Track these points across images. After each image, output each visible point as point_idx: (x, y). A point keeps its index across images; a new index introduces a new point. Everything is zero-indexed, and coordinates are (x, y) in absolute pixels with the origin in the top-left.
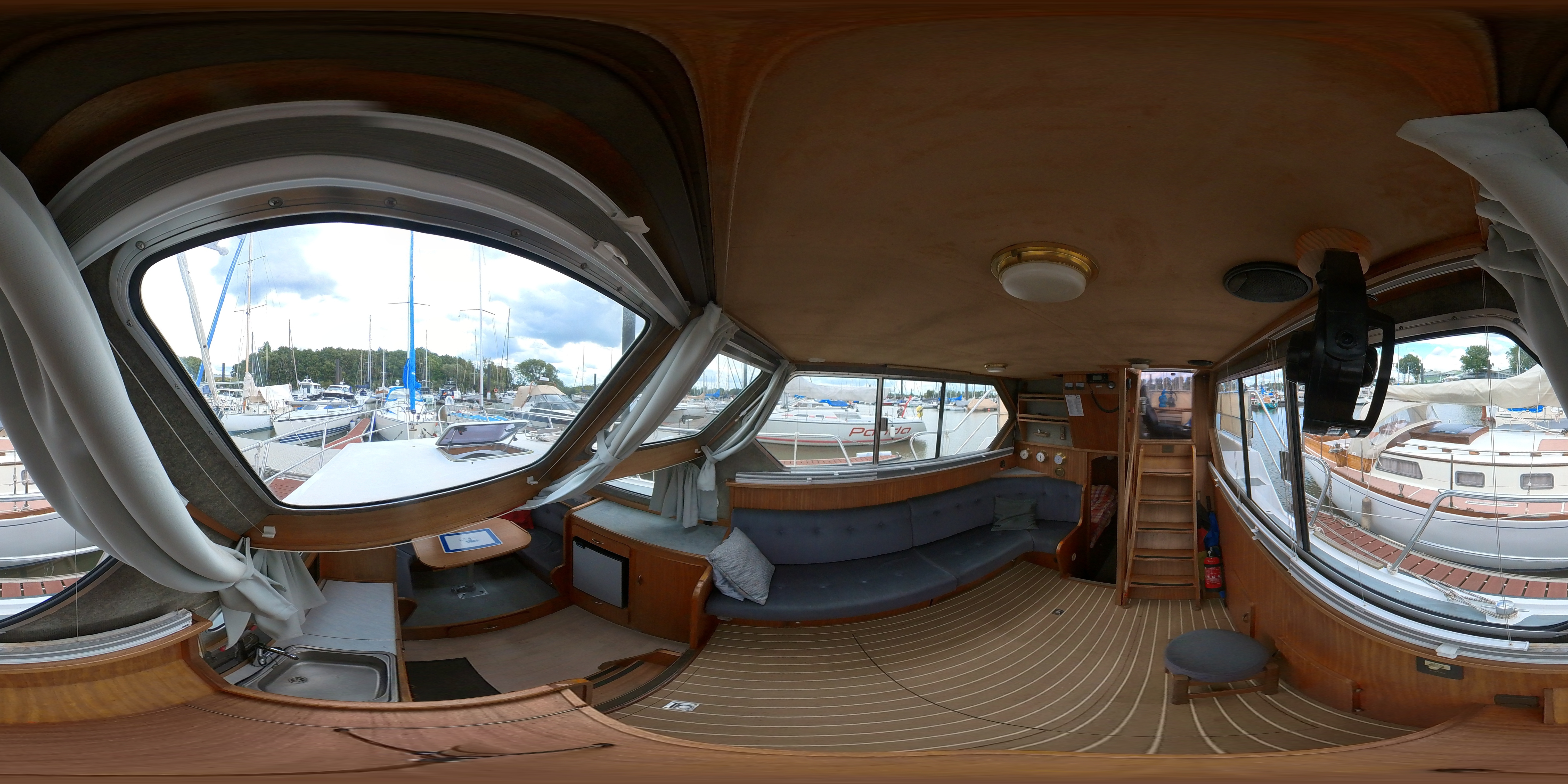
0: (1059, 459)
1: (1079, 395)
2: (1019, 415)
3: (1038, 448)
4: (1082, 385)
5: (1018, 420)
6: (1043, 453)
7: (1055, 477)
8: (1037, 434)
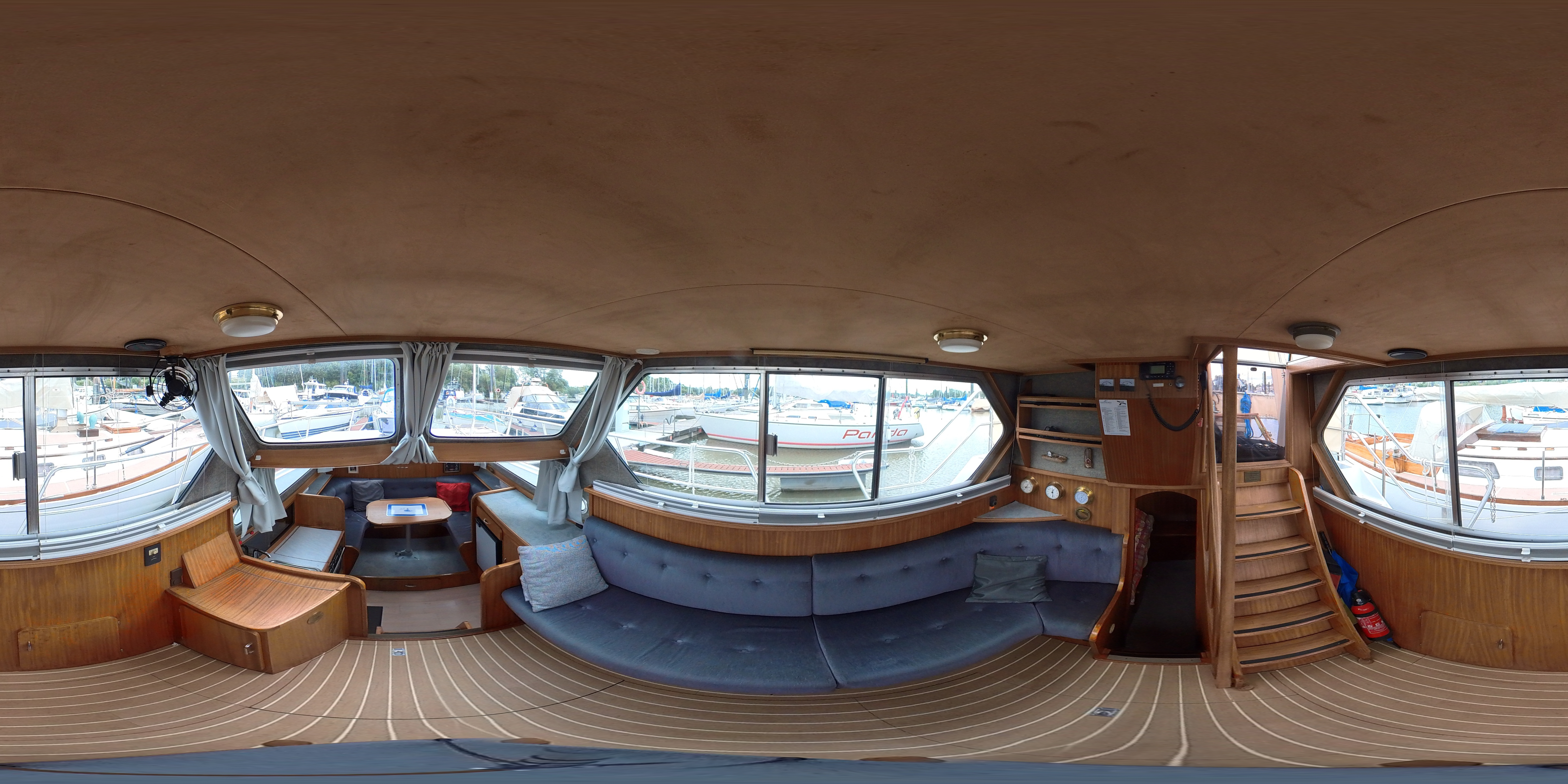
0: (1082, 497)
1: (1126, 401)
2: (1019, 429)
3: (1049, 480)
4: (1130, 382)
5: (1017, 437)
6: (1056, 486)
7: (1076, 520)
8: (1046, 458)
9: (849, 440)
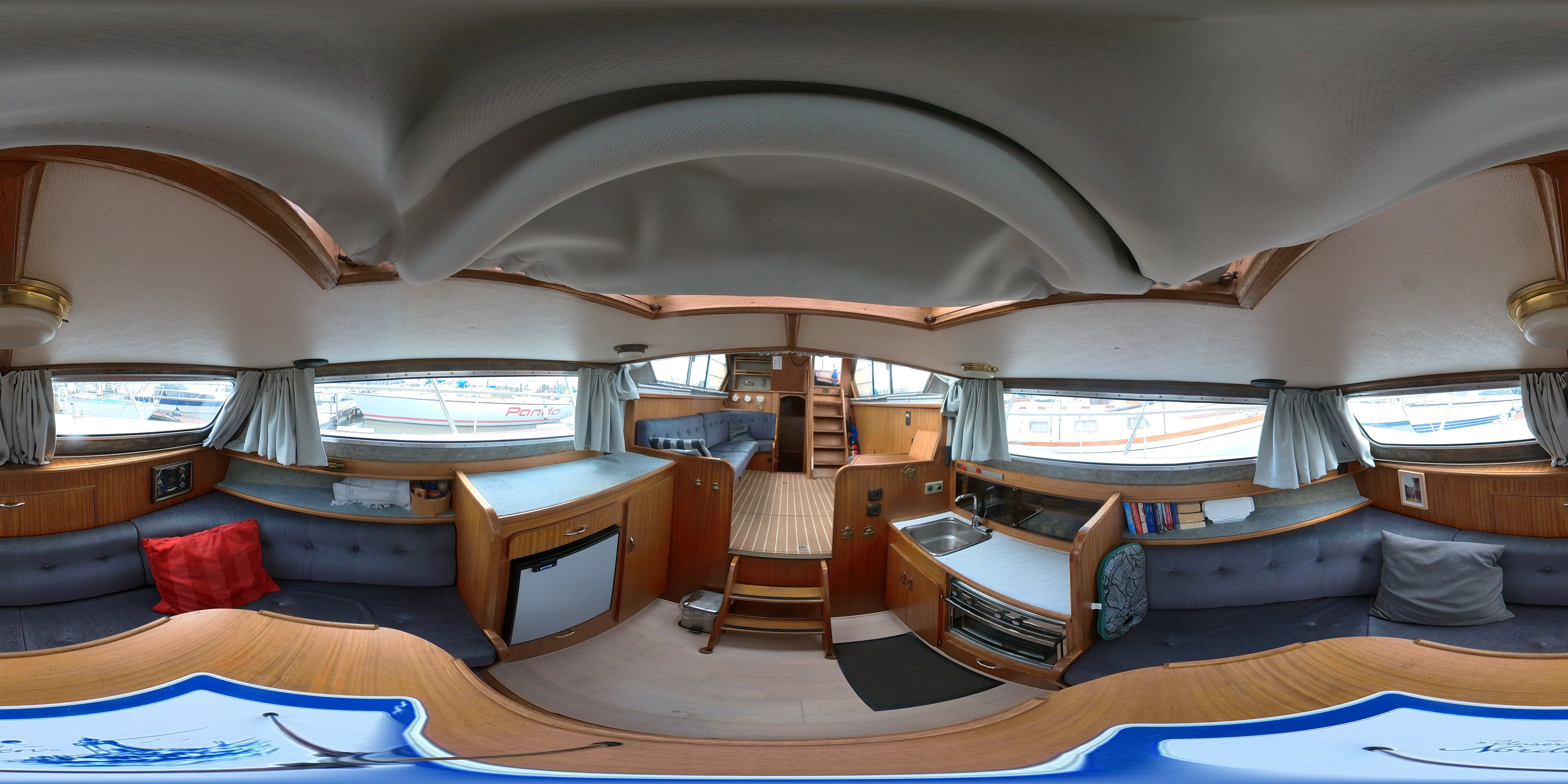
0: (760, 399)
2: (735, 370)
3: (746, 393)
5: (734, 374)
6: (749, 396)
8: (745, 384)
9: (511, 417)
